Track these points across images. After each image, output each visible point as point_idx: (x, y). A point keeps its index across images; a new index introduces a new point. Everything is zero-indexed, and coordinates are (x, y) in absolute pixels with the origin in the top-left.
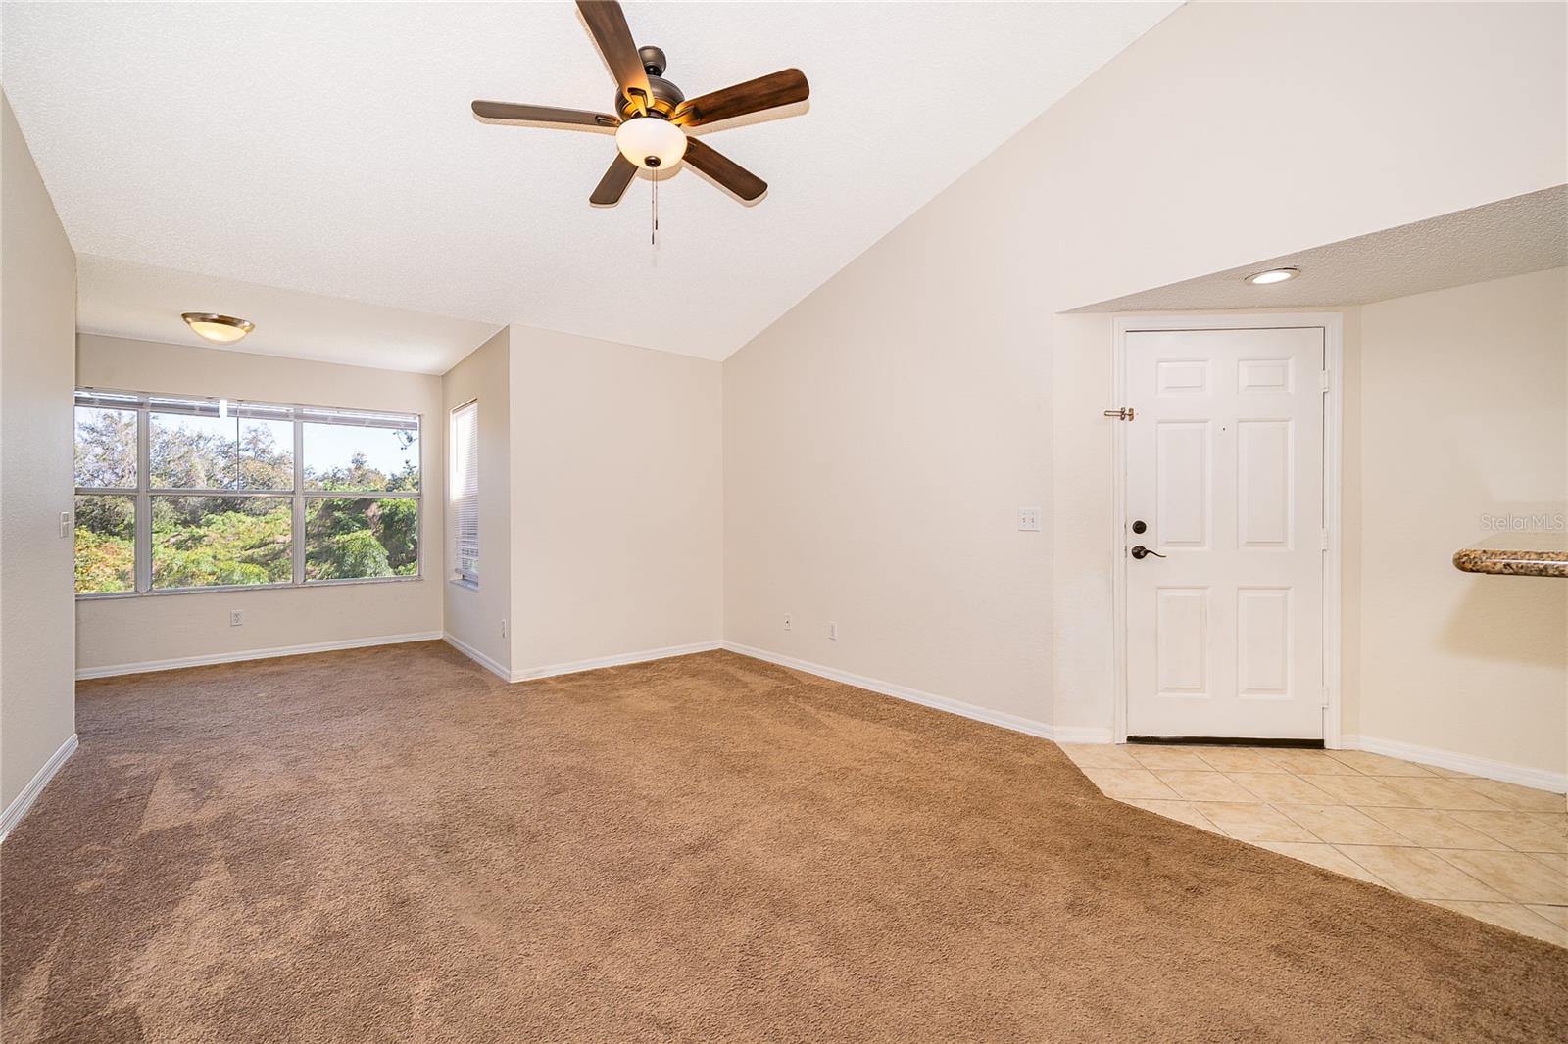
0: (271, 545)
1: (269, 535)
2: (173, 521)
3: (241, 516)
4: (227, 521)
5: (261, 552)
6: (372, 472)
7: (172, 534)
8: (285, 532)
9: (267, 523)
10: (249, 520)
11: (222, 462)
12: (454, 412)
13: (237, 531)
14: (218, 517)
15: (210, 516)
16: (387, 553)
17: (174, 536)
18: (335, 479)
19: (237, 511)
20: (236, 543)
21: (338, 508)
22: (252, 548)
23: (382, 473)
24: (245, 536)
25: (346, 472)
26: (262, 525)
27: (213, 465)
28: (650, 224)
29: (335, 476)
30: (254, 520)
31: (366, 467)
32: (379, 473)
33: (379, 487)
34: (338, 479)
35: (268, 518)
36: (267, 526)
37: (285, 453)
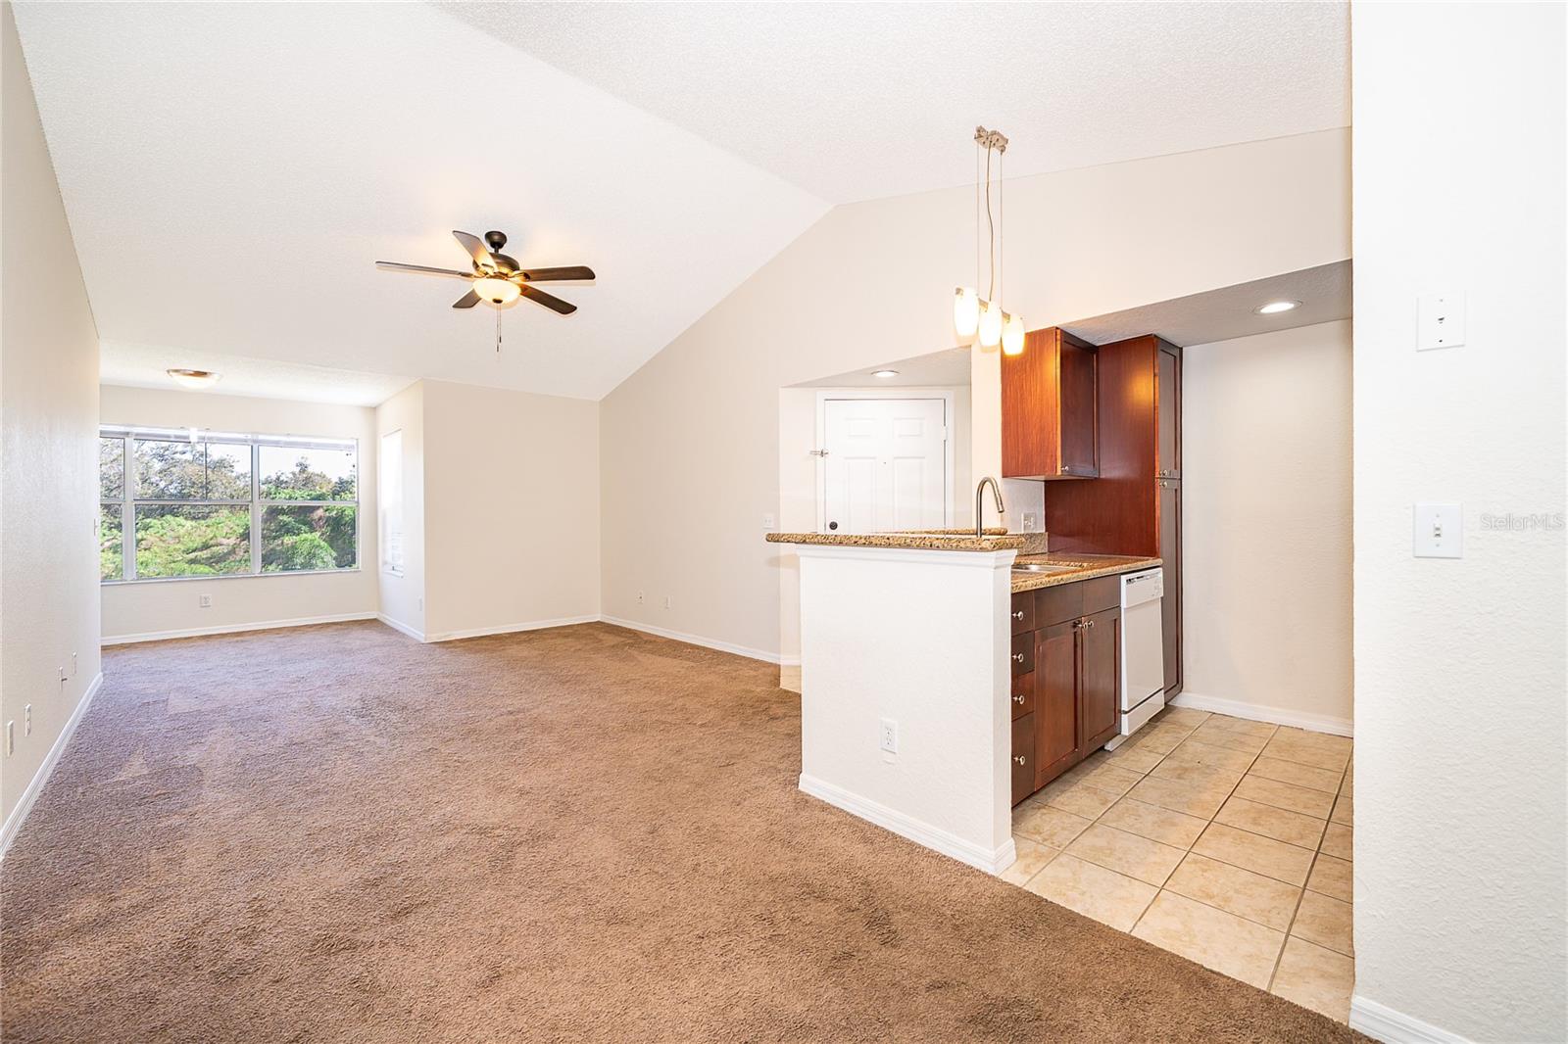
0: (214, 549)
1: (211, 539)
2: (106, 525)
3: (181, 520)
4: (165, 525)
5: (205, 554)
6: (318, 475)
7: (106, 538)
8: (228, 535)
9: (208, 526)
10: (189, 524)
11: (158, 465)
12: (385, 436)
13: (176, 535)
14: (155, 521)
15: (148, 520)
16: (334, 554)
17: (108, 540)
18: (279, 483)
19: (175, 515)
20: (177, 546)
21: (282, 511)
22: (194, 551)
23: (328, 476)
24: (186, 539)
25: (291, 476)
26: (204, 528)
27: (148, 467)
28: (496, 339)
29: (278, 478)
30: (194, 523)
31: (310, 470)
32: (324, 477)
33: (324, 490)
34: (282, 482)
35: (209, 521)
36: (208, 531)
37: (225, 457)
